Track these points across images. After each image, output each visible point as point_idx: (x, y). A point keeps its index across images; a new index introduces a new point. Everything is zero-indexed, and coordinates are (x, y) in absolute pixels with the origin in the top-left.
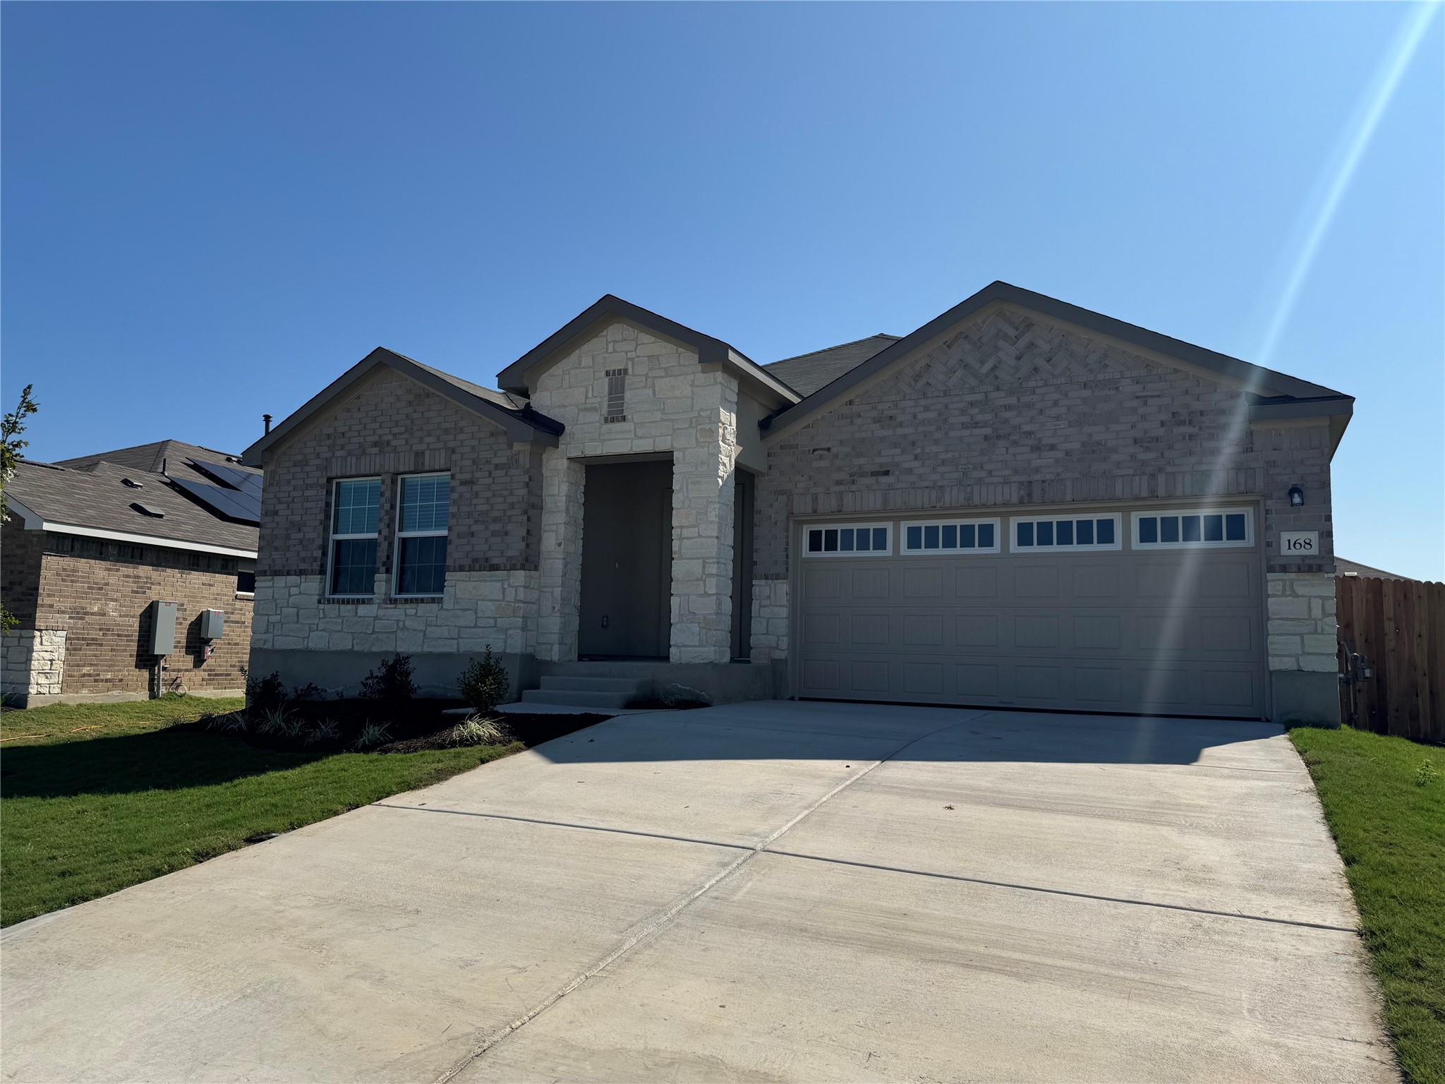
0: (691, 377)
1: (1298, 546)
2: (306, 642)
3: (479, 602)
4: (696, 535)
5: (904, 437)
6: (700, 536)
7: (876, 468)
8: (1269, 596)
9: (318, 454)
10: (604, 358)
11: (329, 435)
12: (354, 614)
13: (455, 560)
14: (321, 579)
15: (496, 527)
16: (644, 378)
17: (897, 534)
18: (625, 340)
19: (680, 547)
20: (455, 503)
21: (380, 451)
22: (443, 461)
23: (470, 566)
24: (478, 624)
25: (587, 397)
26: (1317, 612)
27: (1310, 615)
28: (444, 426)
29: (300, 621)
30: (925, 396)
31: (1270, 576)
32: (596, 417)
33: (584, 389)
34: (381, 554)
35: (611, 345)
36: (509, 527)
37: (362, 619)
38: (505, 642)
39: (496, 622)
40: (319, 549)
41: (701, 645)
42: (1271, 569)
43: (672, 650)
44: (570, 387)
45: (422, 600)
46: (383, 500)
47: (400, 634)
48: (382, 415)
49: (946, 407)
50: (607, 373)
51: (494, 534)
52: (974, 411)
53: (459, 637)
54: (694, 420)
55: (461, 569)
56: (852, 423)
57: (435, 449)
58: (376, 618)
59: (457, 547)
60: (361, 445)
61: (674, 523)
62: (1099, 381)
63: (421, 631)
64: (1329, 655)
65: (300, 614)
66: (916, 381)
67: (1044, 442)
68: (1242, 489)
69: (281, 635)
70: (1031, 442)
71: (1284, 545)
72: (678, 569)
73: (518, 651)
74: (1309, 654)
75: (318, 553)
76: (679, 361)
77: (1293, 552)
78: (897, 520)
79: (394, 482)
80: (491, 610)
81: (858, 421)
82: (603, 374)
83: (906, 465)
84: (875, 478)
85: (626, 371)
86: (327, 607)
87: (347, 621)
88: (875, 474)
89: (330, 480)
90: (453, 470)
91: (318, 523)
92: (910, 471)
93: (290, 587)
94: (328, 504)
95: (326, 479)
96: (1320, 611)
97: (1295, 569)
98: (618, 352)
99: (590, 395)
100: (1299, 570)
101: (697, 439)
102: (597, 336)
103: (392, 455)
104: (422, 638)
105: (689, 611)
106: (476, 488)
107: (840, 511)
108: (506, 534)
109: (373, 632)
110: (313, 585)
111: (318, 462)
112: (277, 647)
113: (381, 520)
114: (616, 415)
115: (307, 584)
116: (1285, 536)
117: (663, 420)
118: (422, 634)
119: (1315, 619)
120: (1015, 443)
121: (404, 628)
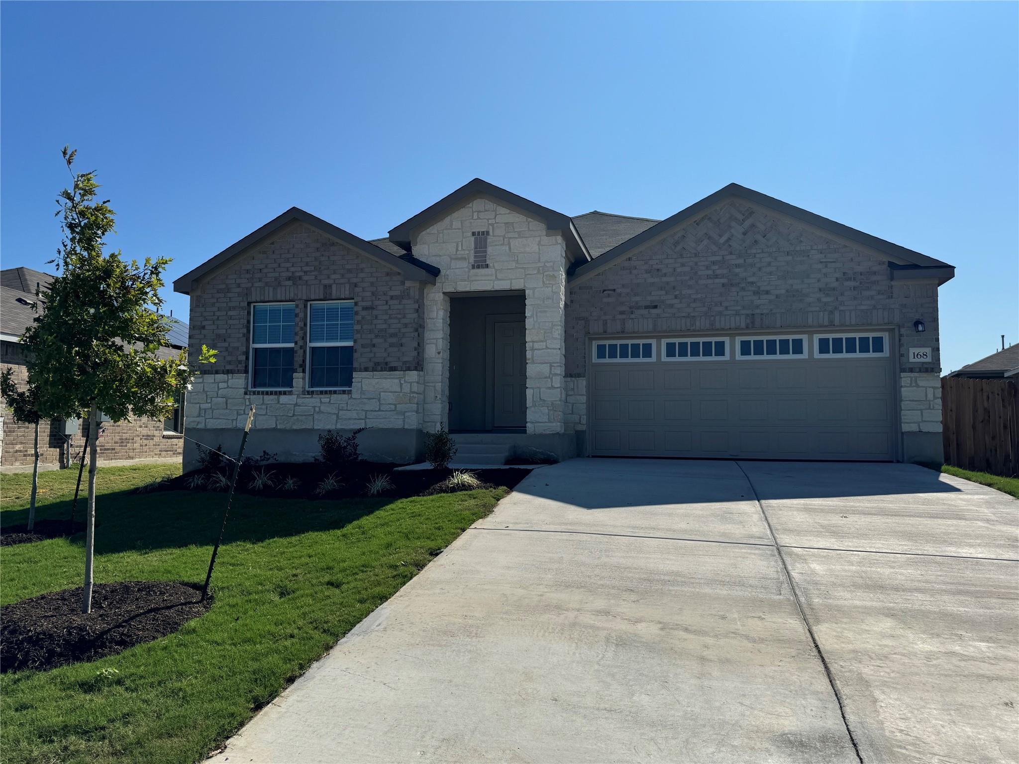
0: (538, 239)
1: (919, 356)
2: (234, 423)
3: (382, 394)
4: (544, 347)
5: (668, 283)
6: (547, 348)
7: (648, 304)
8: (902, 387)
9: (239, 284)
10: (471, 223)
11: (248, 270)
12: (276, 402)
13: (360, 364)
14: (246, 376)
15: (394, 340)
16: (502, 239)
17: (659, 347)
18: (486, 211)
19: (533, 355)
20: (359, 322)
21: (294, 284)
22: (347, 292)
23: (373, 368)
24: (381, 409)
25: (457, 250)
26: (930, 397)
27: (926, 399)
28: (348, 267)
29: (228, 408)
30: (682, 256)
31: (903, 375)
32: (465, 264)
33: (455, 244)
34: (298, 359)
35: (475, 214)
36: (404, 341)
37: (283, 406)
38: (404, 421)
39: (396, 407)
40: (244, 355)
41: (550, 422)
42: (903, 370)
43: (528, 425)
44: (444, 242)
45: (335, 392)
46: (297, 319)
47: (316, 416)
48: (294, 257)
49: (696, 264)
50: (474, 234)
51: (391, 345)
52: (714, 267)
53: (366, 417)
54: (541, 269)
55: (366, 370)
56: (631, 273)
57: (341, 284)
58: (296, 405)
59: (361, 355)
60: (276, 279)
61: (528, 339)
62: (797, 251)
63: (334, 414)
64: (937, 422)
65: (228, 402)
66: (676, 246)
67: (762, 289)
68: (886, 321)
69: (212, 418)
70: (753, 289)
71: (911, 355)
72: (531, 370)
73: (414, 427)
74: (925, 421)
75: (243, 358)
76: (529, 228)
77: (916, 360)
78: (659, 338)
79: (305, 306)
80: (392, 399)
81: (635, 272)
82: (470, 234)
83: (668, 302)
84: (647, 310)
85: (488, 233)
86: (253, 397)
87: (270, 407)
88: (647, 307)
89: (249, 304)
90: (356, 300)
91: (241, 335)
92: (671, 306)
93: (218, 383)
94: (249, 322)
95: (246, 303)
96: (932, 396)
97: (918, 370)
98: (481, 219)
99: (460, 248)
100: (920, 371)
101: (543, 282)
102: (464, 207)
103: (304, 287)
104: (335, 419)
105: (540, 399)
106: (375, 312)
107: (623, 332)
108: (402, 345)
109: (294, 415)
110: (239, 381)
111: (238, 290)
112: (208, 427)
113: (296, 334)
114: (481, 263)
115: (234, 380)
116: (912, 350)
117: (516, 268)
118: (336, 416)
119: (929, 401)
120: (743, 289)
121: (320, 412)
